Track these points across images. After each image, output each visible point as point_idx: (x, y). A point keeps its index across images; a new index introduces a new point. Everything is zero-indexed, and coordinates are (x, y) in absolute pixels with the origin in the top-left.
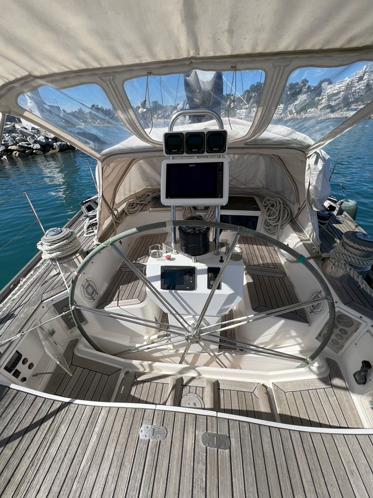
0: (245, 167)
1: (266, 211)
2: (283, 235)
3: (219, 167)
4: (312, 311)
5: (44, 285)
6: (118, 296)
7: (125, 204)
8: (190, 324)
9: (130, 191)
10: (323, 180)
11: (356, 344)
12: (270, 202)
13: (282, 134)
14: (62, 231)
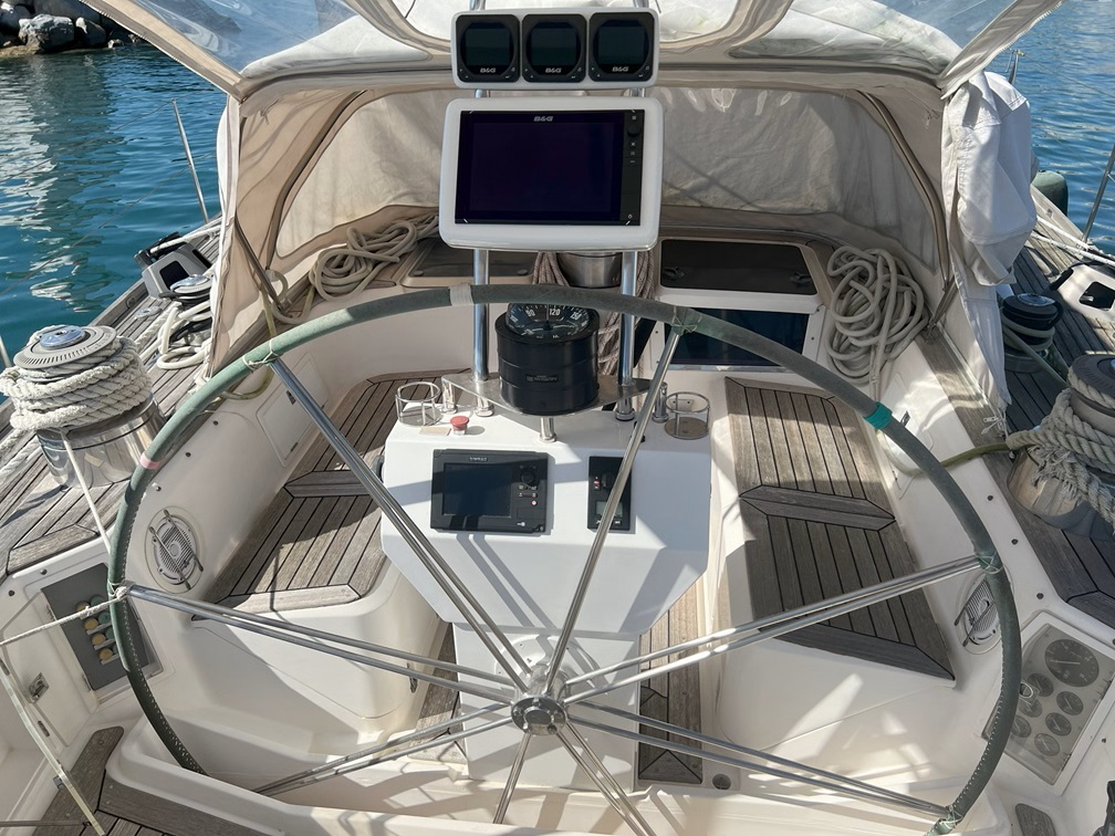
0: (761, 134)
1: (835, 295)
2: (893, 383)
3: (626, 127)
4: (970, 639)
5: (14, 523)
6: (274, 581)
7: (314, 258)
8: (529, 665)
9: (333, 212)
10: (997, 175)
11: (1104, 740)
12: (854, 263)
13: (853, 22)
14: (87, 336)
